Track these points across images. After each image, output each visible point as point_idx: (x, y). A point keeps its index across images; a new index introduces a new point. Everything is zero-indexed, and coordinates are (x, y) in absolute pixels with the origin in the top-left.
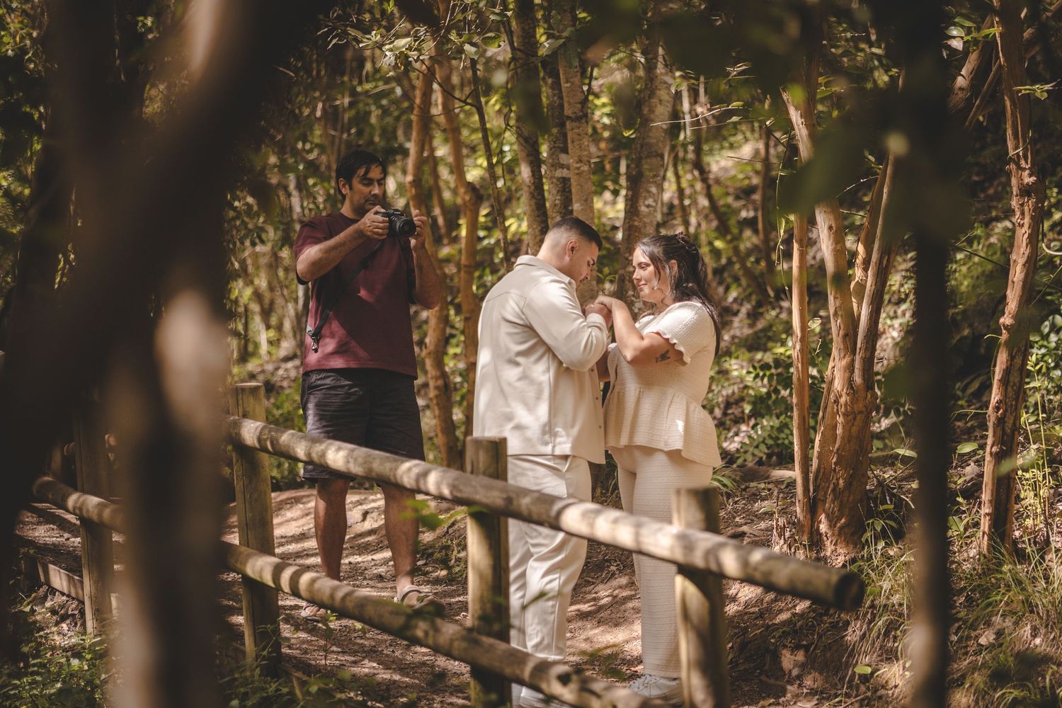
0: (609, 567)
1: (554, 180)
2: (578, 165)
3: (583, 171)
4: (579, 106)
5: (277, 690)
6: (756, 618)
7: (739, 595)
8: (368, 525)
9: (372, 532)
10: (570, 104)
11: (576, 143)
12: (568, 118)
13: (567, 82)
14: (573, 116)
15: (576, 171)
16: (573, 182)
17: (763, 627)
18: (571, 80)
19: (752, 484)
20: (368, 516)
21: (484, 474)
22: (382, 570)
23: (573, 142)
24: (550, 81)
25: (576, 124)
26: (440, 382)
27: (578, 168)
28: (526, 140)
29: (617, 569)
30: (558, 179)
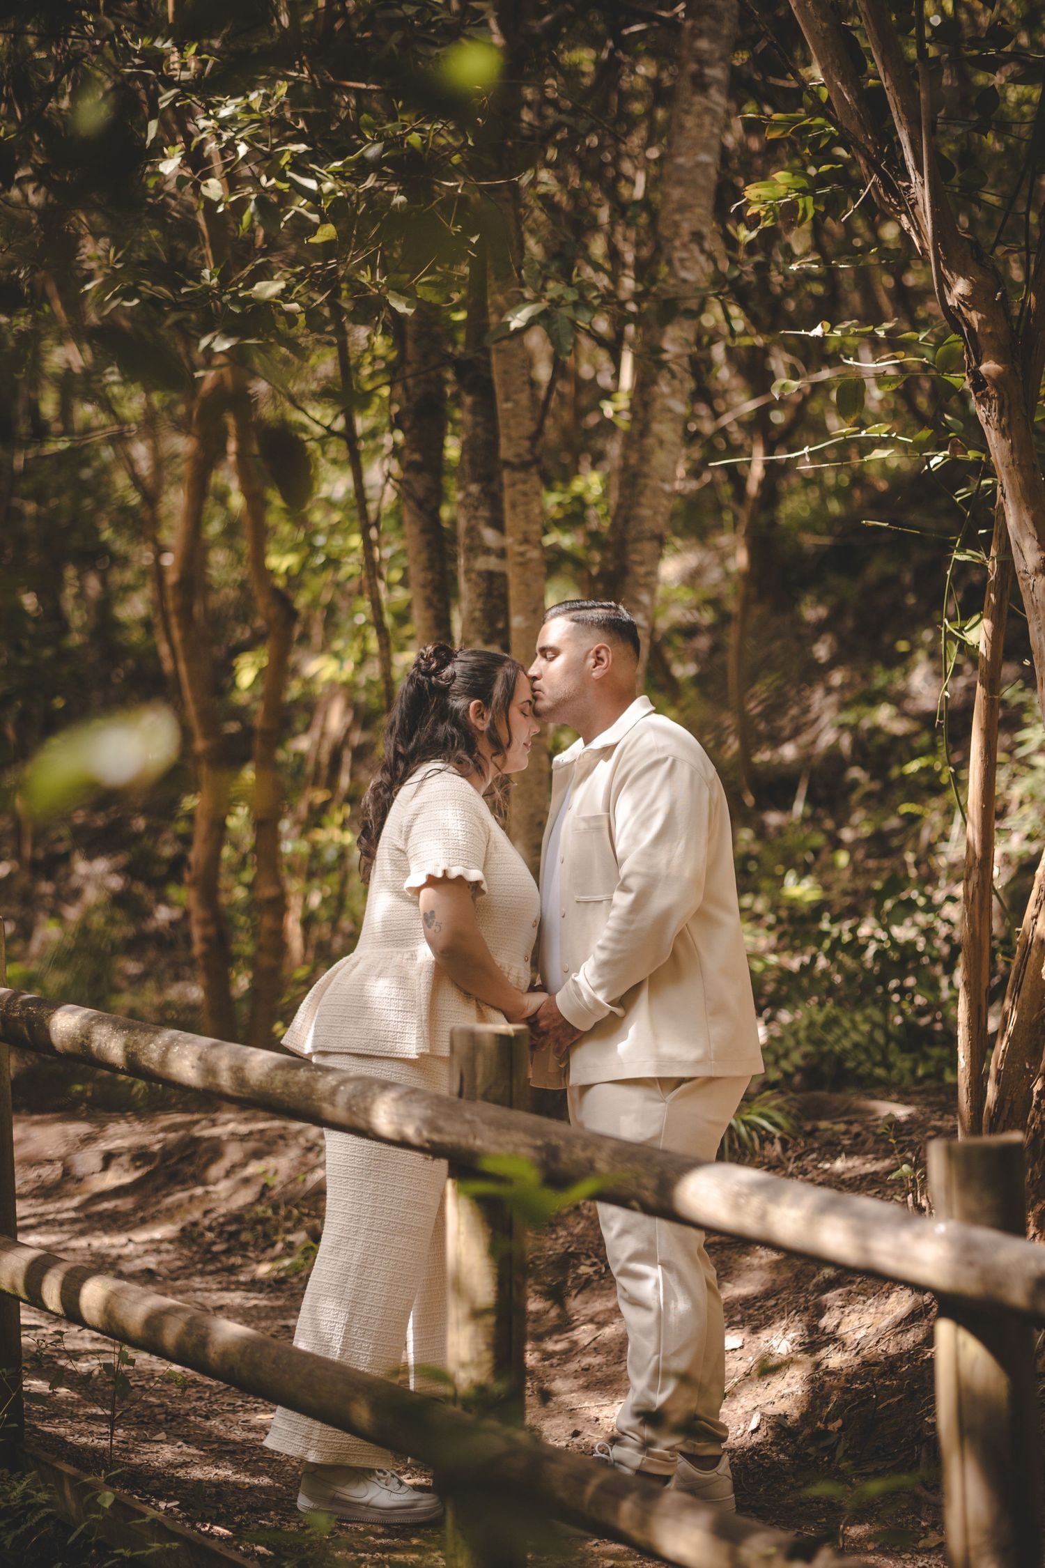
0: (576, 1267)
1: (473, 576)
2: (522, 549)
3: (531, 560)
4: (527, 444)
5: (26, 1496)
6: (881, 1376)
7: (842, 1330)
8: (112, 1179)
9: (118, 1192)
10: (510, 439)
11: (520, 509)
12: (507, 464)
13: (507, 400)
14: (515, 460)
15: (519, 559)
16: (513, 580)
17: (901, 1392)
18: (516, 397)
19: (823, 1124)
20: (114, 1162)
21: (485, 1097)
22: (151, 1262)
23: (514, 506)
24: (468, 400)
25: (519, 475)
26: (211, 930)
27: (522, 554)
28: (420, 504)
29: (595, 1272)
30: (480, 574)
